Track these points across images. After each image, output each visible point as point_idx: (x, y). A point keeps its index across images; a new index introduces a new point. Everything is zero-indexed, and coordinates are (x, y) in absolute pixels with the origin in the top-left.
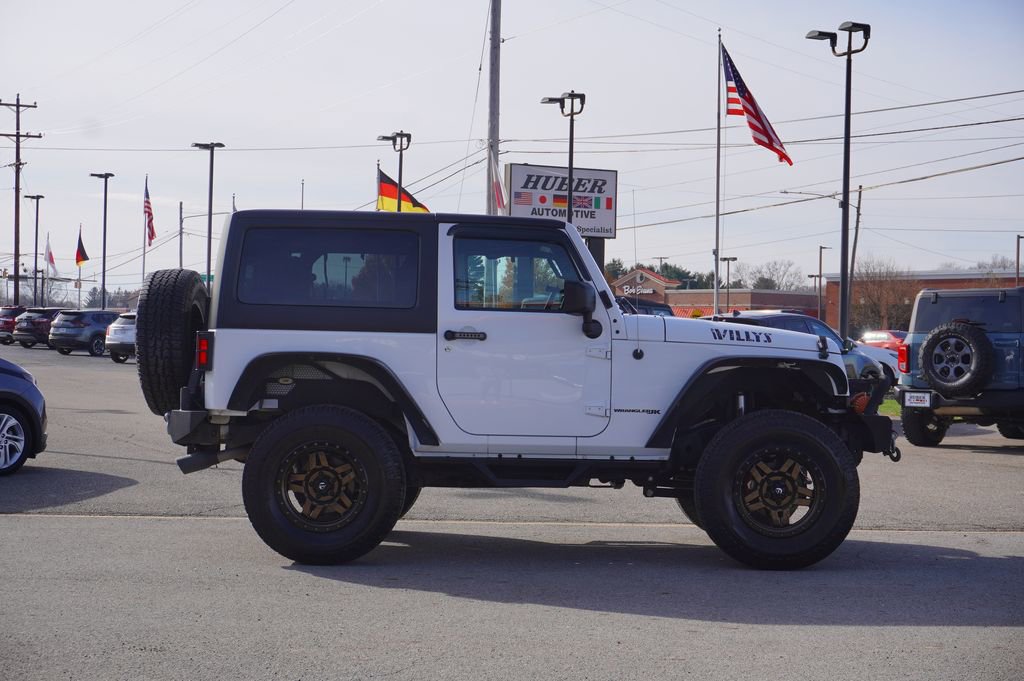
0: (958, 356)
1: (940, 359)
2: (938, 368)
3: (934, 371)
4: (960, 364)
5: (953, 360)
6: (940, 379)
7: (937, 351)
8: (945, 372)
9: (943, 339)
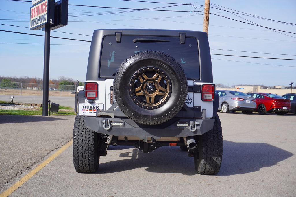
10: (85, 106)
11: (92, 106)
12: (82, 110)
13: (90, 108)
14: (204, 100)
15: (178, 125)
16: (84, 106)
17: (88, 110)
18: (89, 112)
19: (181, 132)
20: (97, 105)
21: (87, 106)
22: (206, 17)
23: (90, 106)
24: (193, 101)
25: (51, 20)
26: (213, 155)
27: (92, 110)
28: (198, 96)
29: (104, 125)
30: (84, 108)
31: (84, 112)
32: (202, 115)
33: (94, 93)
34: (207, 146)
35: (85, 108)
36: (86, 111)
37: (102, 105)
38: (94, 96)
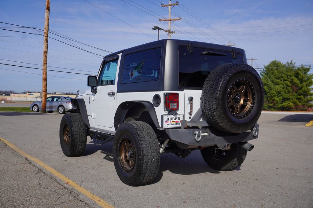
10: (169, 118)
11: (175, 117)
12: (166, 122)
13: (173, 120)
16: (167, 118)
17: (171, 121)
18: (172, 124)
20: (178, 116)
21: (170, 118)
22: (46, 39)
23: (173, 118)
27: (174, 121)
29: (196, 136)
30: (167, 120)
31: (167, 124)
33: (175, 104)
35: (169, 120)
36: (169, 123)
37: (182, 116)
38: (176, 107)
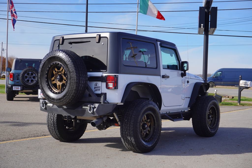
0: (32, 77)
1: (26, 77)
2: (26, 80)
3: (25, 80)
4: (32, 79)
5: (30, 78)
6: (27, 83)
7: (26, 75)
8: (28, 81)
9: (28, 72)
14: (107, 87)
15: (83, 107)
19: (85, 113)
24: (101, 88)
25: (202, 25)
26: (127, 136)
28: (104, 84)
32: (100, 100)
34: (123, 127)
